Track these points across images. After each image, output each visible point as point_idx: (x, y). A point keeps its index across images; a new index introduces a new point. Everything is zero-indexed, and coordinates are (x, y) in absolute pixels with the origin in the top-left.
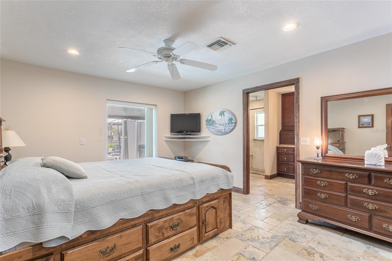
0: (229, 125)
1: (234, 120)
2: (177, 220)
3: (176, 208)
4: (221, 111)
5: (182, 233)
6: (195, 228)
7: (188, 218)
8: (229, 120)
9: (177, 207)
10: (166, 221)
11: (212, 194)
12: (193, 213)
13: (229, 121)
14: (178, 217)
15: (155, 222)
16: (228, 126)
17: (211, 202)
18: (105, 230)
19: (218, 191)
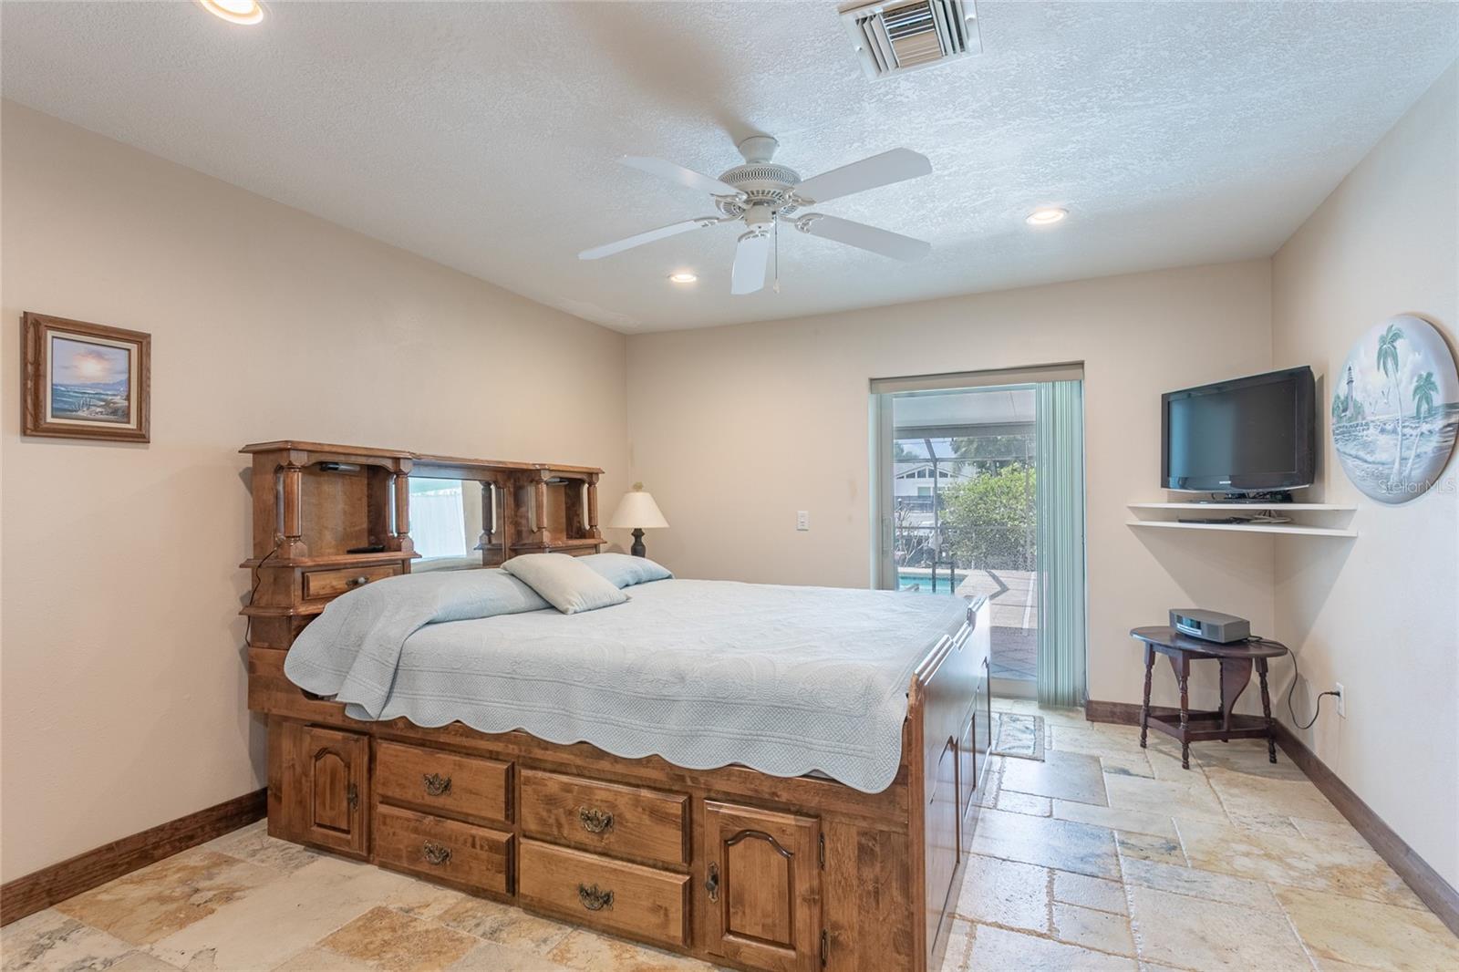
0: (1418, 431)
1: (1439, 388)
2: (606, 804)
3: (602, 762)
4: (1385, 333)
5: (625, 864)
6: (680, 876)
7: (646, 820)
8: (1417, 389)
9: (602, 759)
10: (567, 788)
11: (763, 774)
12: (666, 813)
13: (1417, 398)
14: (610, 797)
15: (540, 774)
16: (1414, 432)
17: (766, 812)
18: (432, 731)
19: (804, 776)
